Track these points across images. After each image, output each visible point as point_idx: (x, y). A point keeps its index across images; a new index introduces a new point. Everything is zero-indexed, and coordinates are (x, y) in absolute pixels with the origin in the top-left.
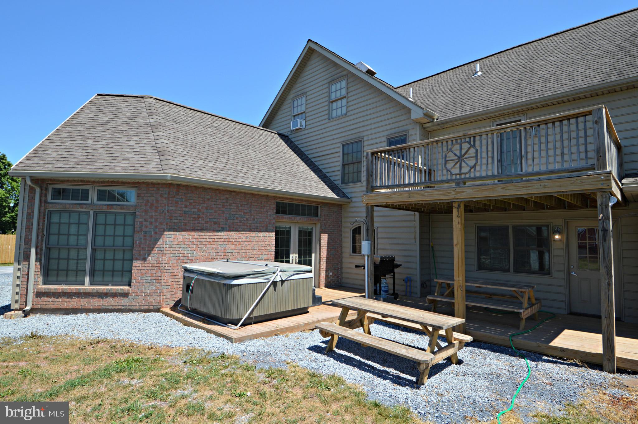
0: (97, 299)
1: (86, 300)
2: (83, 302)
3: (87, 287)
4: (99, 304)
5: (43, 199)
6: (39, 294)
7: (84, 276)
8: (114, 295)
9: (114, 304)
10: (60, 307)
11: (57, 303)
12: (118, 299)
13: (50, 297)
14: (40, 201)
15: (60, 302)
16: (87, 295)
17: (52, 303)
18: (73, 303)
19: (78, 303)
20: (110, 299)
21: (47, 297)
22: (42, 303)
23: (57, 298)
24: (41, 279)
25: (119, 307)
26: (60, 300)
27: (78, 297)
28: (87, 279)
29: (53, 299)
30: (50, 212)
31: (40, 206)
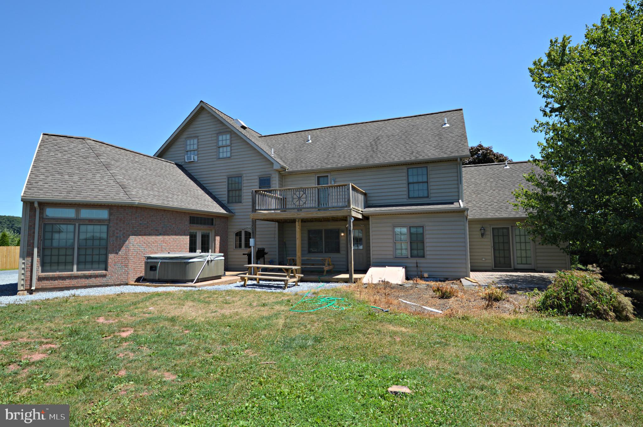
0: (84, 280)
1: (76, 280)
2: (74, 282)
3: (75, 272)
4: (85, 283)
5: (41, 215)
6: (40, 279)
7: (73, 265)
8: (96, 276)
9: (96, 282)
10: (56, 286)
11: (54, 284)
12: (98, 279)
13: (49, 280)
14: (40, 218)
15: (56, 283)
16: (76, 277)
17: (51, 284)
18: (66, 283)
19: (70, 283)
20: (93, 279)
21: (47, 280)
22: (43, 285)
23: (55, 281)
24: (40, 268)
25: (100, 284)
26: (56, 282)
27: (70, 279)
28: (75, 267)
29: (51, 282)
30: (45, 224)
31: (39, 220)
